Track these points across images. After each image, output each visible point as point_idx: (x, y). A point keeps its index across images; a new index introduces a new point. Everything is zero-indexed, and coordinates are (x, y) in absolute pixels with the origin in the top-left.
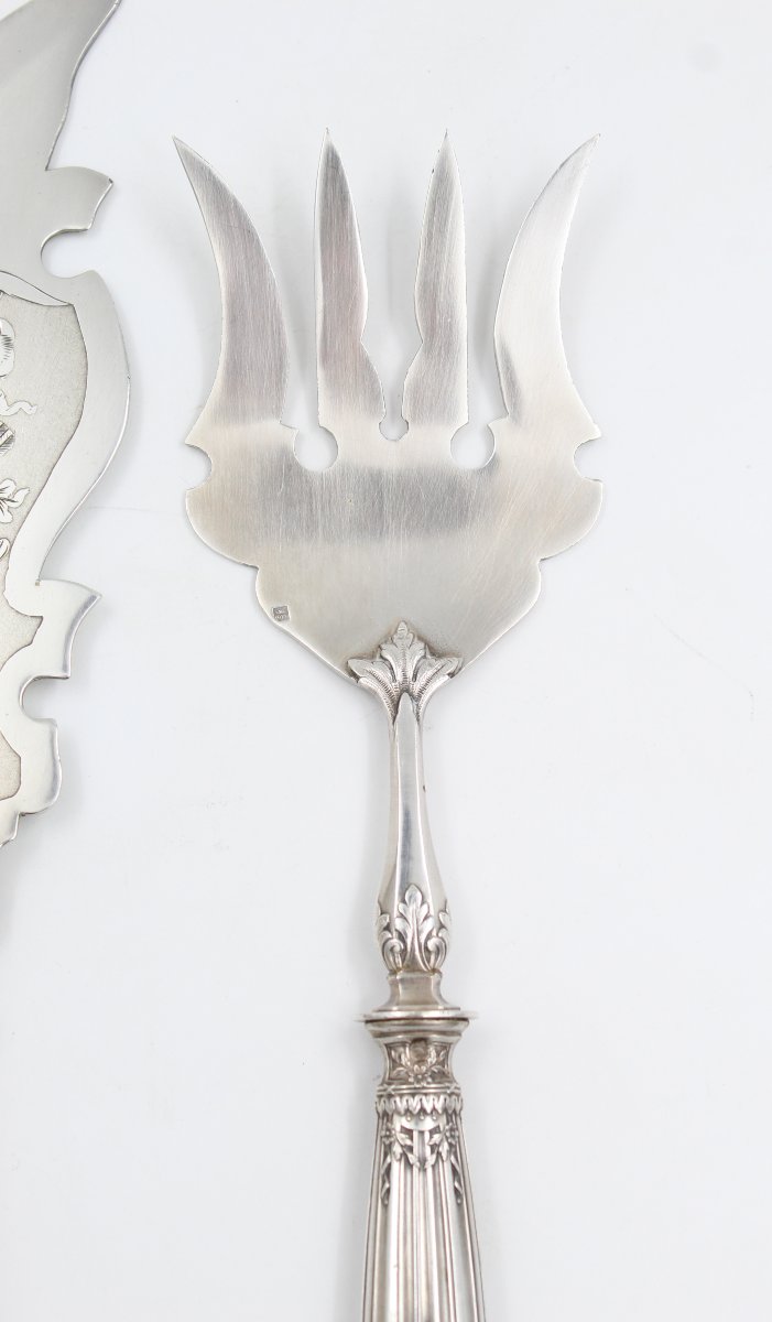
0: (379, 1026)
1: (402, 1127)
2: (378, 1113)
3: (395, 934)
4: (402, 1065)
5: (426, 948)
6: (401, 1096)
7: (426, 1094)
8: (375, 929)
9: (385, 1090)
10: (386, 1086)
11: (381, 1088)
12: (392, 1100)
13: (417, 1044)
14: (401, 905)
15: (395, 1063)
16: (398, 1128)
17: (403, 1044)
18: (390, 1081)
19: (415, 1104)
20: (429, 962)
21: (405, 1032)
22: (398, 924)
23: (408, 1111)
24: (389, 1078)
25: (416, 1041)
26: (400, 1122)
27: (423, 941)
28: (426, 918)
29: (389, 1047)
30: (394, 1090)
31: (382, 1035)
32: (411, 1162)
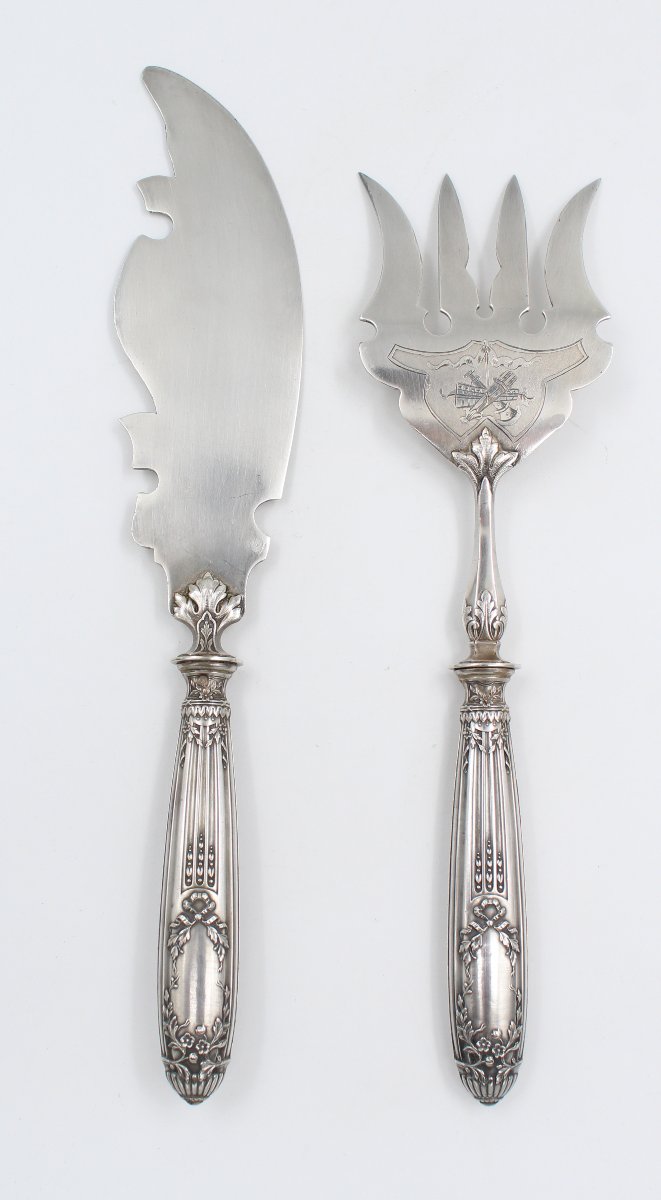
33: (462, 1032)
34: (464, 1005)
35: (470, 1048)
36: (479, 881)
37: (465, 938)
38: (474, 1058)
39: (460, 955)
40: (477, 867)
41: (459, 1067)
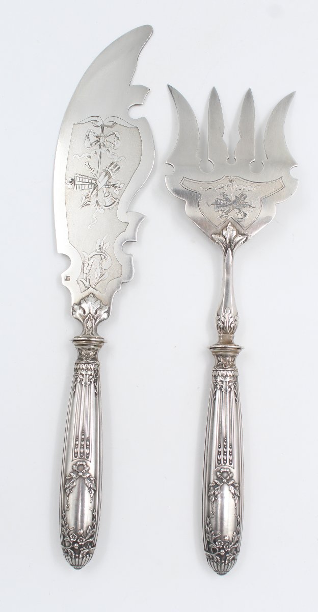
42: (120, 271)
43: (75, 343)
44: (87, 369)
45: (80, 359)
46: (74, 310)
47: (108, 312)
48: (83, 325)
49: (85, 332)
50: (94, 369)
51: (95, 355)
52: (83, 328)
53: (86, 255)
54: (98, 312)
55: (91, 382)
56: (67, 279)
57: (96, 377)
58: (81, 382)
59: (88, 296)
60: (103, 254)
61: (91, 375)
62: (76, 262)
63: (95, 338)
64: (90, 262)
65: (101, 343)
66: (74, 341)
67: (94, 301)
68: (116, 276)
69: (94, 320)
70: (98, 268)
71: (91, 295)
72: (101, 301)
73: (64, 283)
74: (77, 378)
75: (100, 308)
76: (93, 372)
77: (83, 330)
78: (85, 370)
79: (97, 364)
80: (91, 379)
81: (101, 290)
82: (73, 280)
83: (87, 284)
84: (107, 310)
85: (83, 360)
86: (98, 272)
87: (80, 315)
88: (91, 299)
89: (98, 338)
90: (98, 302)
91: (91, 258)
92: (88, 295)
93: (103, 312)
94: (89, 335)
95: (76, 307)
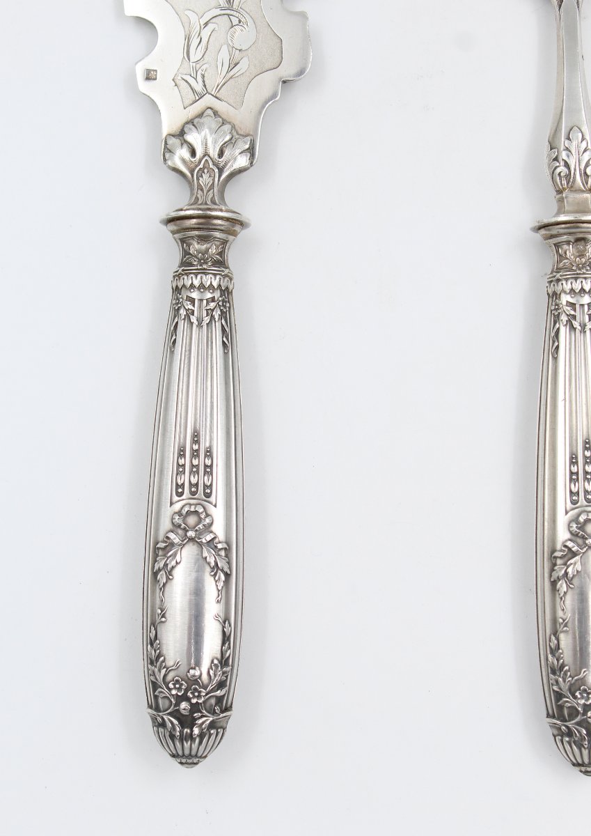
0: (549, 230)
1: (567, 302)
2: (548, 294)
3: (562, 163)
4: (567, 259)
5: (585, 173)
6: (567, 280)
7: (585, 278)
8: (546, 161)
9: (555, 276)
10: (555, 274)
11: (551, 275)
12: (560, 283)
13: (579, 243)
14: (567, 141)
15: (561, 257)
16: (564, 303)
17: (568, 243)
18: (558, 270)
19: (577, 286)
20: (587, 183)
21: (570, 234)
22: (564, 155)
23: (572, 290)
24: (557, 268)
25: (578, 240)
26: (565, 299)
27: (582, 167)
28: (585, 150)
29: (557, 245)
30: (561, 276)
31: (552, 237)
32: (575, 326)
33: (557, 682)
34: (558, 647)
35: (568, 701)
36: (574, 490)
37: (559, 562)
38: (574, 712)
39: (554, 584)
40: (572, 473)
41: (553, 726)
42: (278, 54)
43: (172, 227)
44: (202, 286)
45: (186, 263)
46: (168, 150)
47: (251, 151)
48: (190, 183)
49: (197, 199)
50: (220, 286)
51: (221, 254)
52: (192, 190)
53: (194, 18)
54: (227, 153)
55: (212, 317)
56: (150, 76)
57: (225, 307)
58: (188, 317)
59: (201, 115)
60: (235, 13)
61: (213, 300)
62: (170, 35)
63: (221, 210)
64: (205, 34)
65: (236, 224)
66: (171, 220)
67: (214, 126)
68: (268, 66)
69: (216, 170)
70: (225, 48)
71: (209, 112)
72: (233, 127)
73: (144, 86)
74: (179, 309)
75: (231, 142)
76: (217, 295)
77: (192, 194)
78: (199, 288)
79: (226, 276)
80: (213, 310)
81: (231, 102)
82: (164, 77)
83: (199, 87)
84: (247, 146)
85: (192, 265)
86: (224, 55)
87: (184, 161)
88: (209, 122)
89: (227, 211)
90: (227, 127)
91: (206, 24)
92: (203, 113)
93: (239, 151)
94: (206, 204)
95: (172, 141)
